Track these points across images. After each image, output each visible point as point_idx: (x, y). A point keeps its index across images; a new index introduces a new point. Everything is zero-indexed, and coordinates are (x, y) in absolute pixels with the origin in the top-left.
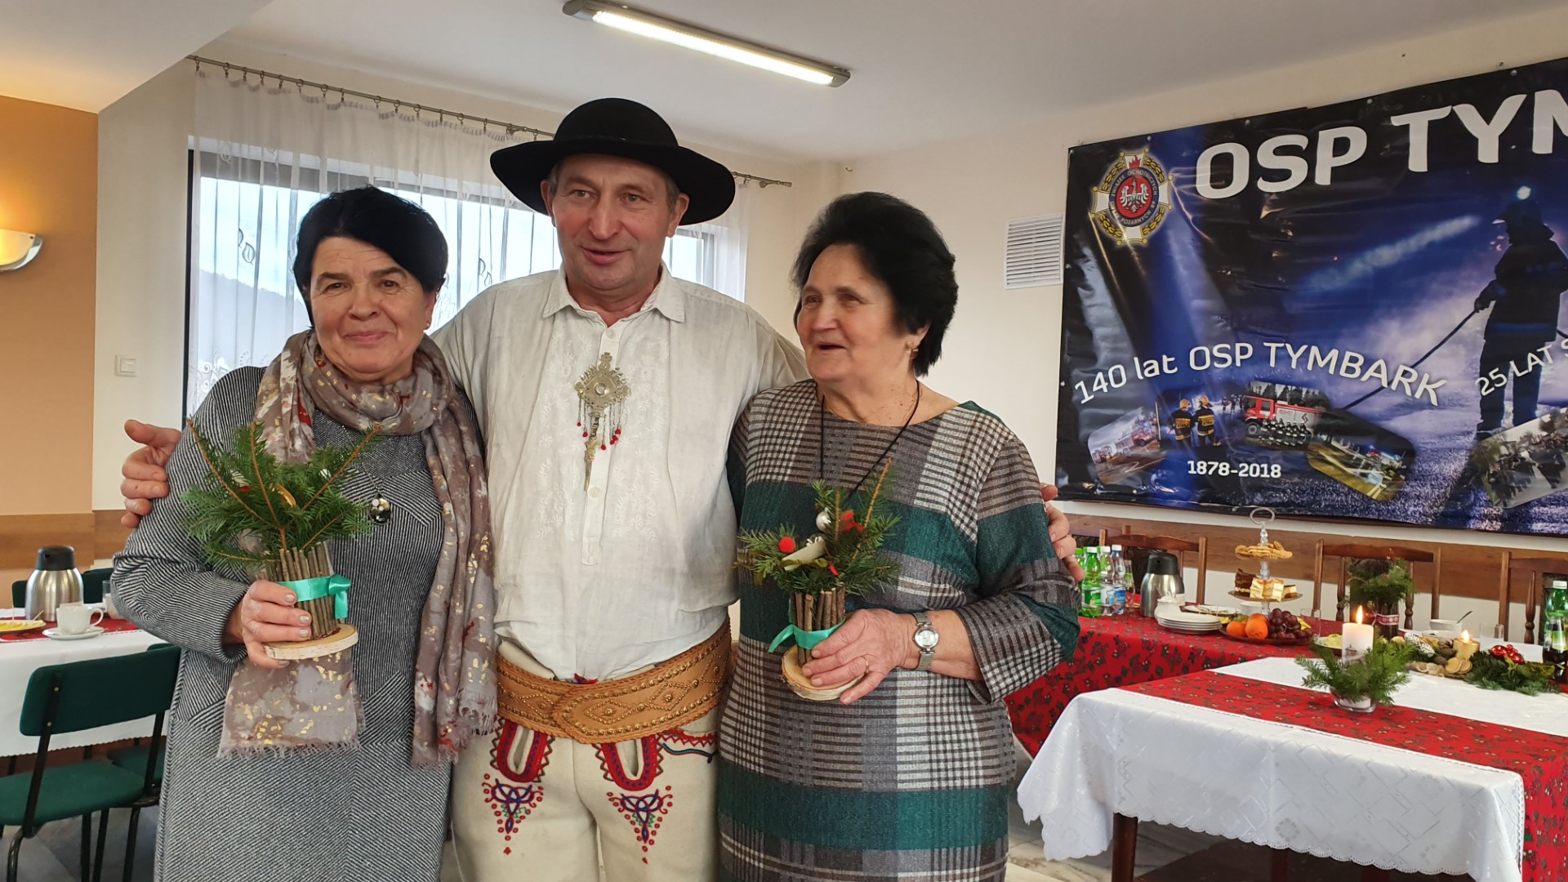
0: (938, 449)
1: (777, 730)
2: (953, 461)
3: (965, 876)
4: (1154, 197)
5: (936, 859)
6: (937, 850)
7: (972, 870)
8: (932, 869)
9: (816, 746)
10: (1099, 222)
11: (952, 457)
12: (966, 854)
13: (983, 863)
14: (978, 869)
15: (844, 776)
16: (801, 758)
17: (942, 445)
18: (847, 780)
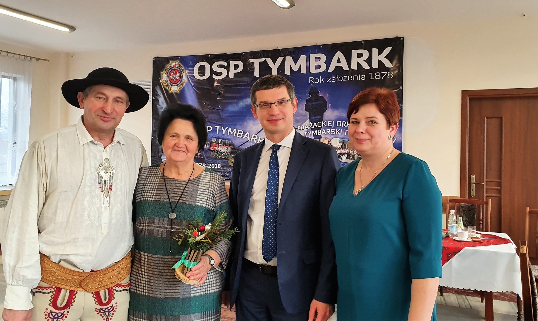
0: (201, 186)
1: (152, 281)
2: (206, 189)
3: (210, 319)
4: (181, 77)
5: (202, 316)
6: (202, 313)
7: (212, 317)
8: (201, 319)
9: (165, 285)
10: (164, 84)
11: (206, 188)
12: (211, 312)
13: (216, 314)
14: (214, 316)
15: (174, 294)
16: (161, 289)
17: (202, 185)
18: (175, 295)
